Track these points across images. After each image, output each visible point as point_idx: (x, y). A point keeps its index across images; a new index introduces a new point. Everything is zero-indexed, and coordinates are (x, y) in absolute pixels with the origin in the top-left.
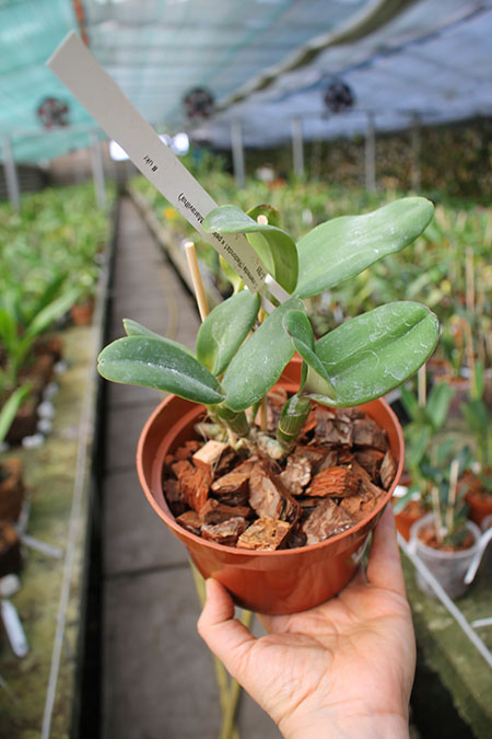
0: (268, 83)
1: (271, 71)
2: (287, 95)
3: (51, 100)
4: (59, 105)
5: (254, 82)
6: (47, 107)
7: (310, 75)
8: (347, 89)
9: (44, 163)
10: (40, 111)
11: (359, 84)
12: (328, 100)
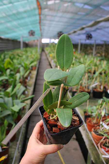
0: (75, 32)
1: (76, 30)
2: (79, 35)
3: (32, 31)
4: (33, 32)
5: (72, 31)
6: (31, 32)
7: (84, 31)
8: (91, 35)
9: (27, 42)
10: (29, 33)
11: (93, 34)
12: (87, 37)
